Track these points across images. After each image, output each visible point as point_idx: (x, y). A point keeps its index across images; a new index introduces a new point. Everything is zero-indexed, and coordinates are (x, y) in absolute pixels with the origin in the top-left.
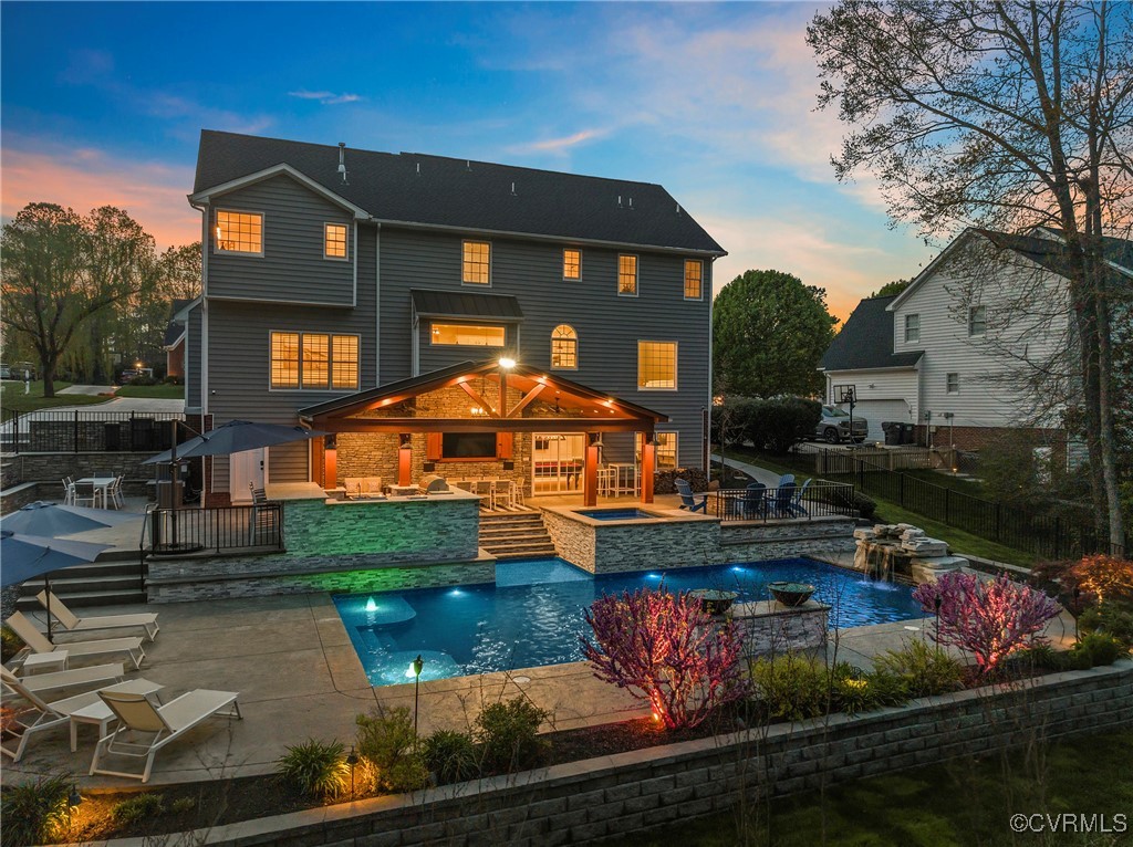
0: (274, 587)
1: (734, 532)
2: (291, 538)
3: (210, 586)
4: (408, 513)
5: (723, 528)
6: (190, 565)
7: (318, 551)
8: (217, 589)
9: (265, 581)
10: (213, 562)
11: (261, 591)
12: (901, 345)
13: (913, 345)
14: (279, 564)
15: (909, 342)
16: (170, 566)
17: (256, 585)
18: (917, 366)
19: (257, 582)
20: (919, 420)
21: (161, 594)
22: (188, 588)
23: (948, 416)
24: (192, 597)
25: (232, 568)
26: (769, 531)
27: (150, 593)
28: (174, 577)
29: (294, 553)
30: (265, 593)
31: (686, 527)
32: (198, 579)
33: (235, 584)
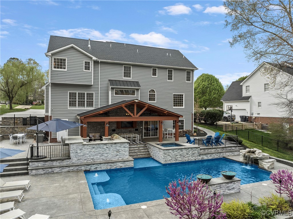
0: (67, 169)
1: (204, 150)
2: (72, 154)
3: (48, 169)
4: (107, 146)
5: (201, 149)
6: (42, 163)
7: (81, 158)
8: (50, 170)
9: (64, 167)
10: (49, 162)
11: (63, 170)
12: (244, 94)
13: (248, 94)
14: (69, 162)
15: (247, 93)
16: (36, 163)
17: (62, 169)
18: (249, 100)
19: (62, 168)
20: (250, 115)
21: (33, 172)
22: (41, 170)
23: (258, 114)
24: (42, 173)
25: (55, 164)
26: (214, 150)
27: (30, 172)
28: (37, 167)
29: (73, 159)
30: (65, 171)
31: (190, 149)
32: (44, 167)
33: (56, 169)
